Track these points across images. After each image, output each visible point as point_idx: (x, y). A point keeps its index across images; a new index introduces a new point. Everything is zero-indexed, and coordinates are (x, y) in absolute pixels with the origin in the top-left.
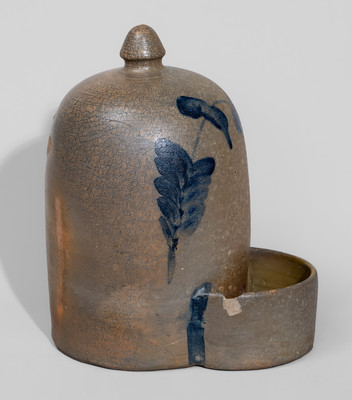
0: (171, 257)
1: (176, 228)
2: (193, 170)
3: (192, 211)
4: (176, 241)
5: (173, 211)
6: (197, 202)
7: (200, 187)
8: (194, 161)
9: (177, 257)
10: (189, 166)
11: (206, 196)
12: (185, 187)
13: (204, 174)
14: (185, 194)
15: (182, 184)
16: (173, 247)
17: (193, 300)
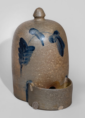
0: (21, 70)
1: (22, 62)
2: (27, 48)
3: (26, 59)
4: (22, 66)
5: (21, 58)
6: (28, 57)
7: (29, 53)
8: (28, 46)
9: (22, 71)
10: (27, 47)
11: (31, 56)
12: (25, 52)
13: (30, 50)
14: (25, 54)
15: (24, 51)
16: (21, 68)
17: (27, 84)
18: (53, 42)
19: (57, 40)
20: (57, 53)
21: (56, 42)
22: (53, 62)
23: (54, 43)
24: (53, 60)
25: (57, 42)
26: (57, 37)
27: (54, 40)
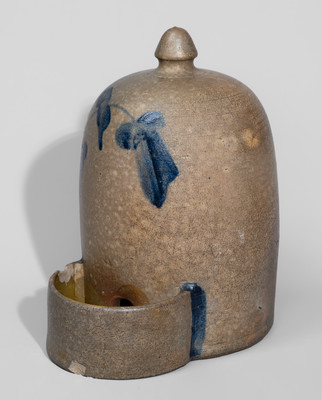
18: (126, 146)
19: (145, 143)
20: (134, 187)
21: (135, 147)
22: (120, 213)
23: (130, 151)
24: (120, 208)
25: (139, 148)
26: (145, 134)
27: (131, 141)
